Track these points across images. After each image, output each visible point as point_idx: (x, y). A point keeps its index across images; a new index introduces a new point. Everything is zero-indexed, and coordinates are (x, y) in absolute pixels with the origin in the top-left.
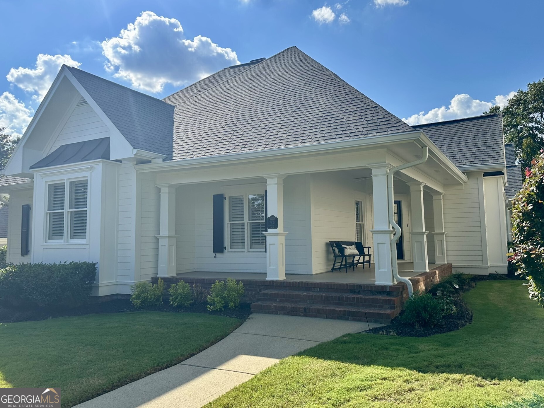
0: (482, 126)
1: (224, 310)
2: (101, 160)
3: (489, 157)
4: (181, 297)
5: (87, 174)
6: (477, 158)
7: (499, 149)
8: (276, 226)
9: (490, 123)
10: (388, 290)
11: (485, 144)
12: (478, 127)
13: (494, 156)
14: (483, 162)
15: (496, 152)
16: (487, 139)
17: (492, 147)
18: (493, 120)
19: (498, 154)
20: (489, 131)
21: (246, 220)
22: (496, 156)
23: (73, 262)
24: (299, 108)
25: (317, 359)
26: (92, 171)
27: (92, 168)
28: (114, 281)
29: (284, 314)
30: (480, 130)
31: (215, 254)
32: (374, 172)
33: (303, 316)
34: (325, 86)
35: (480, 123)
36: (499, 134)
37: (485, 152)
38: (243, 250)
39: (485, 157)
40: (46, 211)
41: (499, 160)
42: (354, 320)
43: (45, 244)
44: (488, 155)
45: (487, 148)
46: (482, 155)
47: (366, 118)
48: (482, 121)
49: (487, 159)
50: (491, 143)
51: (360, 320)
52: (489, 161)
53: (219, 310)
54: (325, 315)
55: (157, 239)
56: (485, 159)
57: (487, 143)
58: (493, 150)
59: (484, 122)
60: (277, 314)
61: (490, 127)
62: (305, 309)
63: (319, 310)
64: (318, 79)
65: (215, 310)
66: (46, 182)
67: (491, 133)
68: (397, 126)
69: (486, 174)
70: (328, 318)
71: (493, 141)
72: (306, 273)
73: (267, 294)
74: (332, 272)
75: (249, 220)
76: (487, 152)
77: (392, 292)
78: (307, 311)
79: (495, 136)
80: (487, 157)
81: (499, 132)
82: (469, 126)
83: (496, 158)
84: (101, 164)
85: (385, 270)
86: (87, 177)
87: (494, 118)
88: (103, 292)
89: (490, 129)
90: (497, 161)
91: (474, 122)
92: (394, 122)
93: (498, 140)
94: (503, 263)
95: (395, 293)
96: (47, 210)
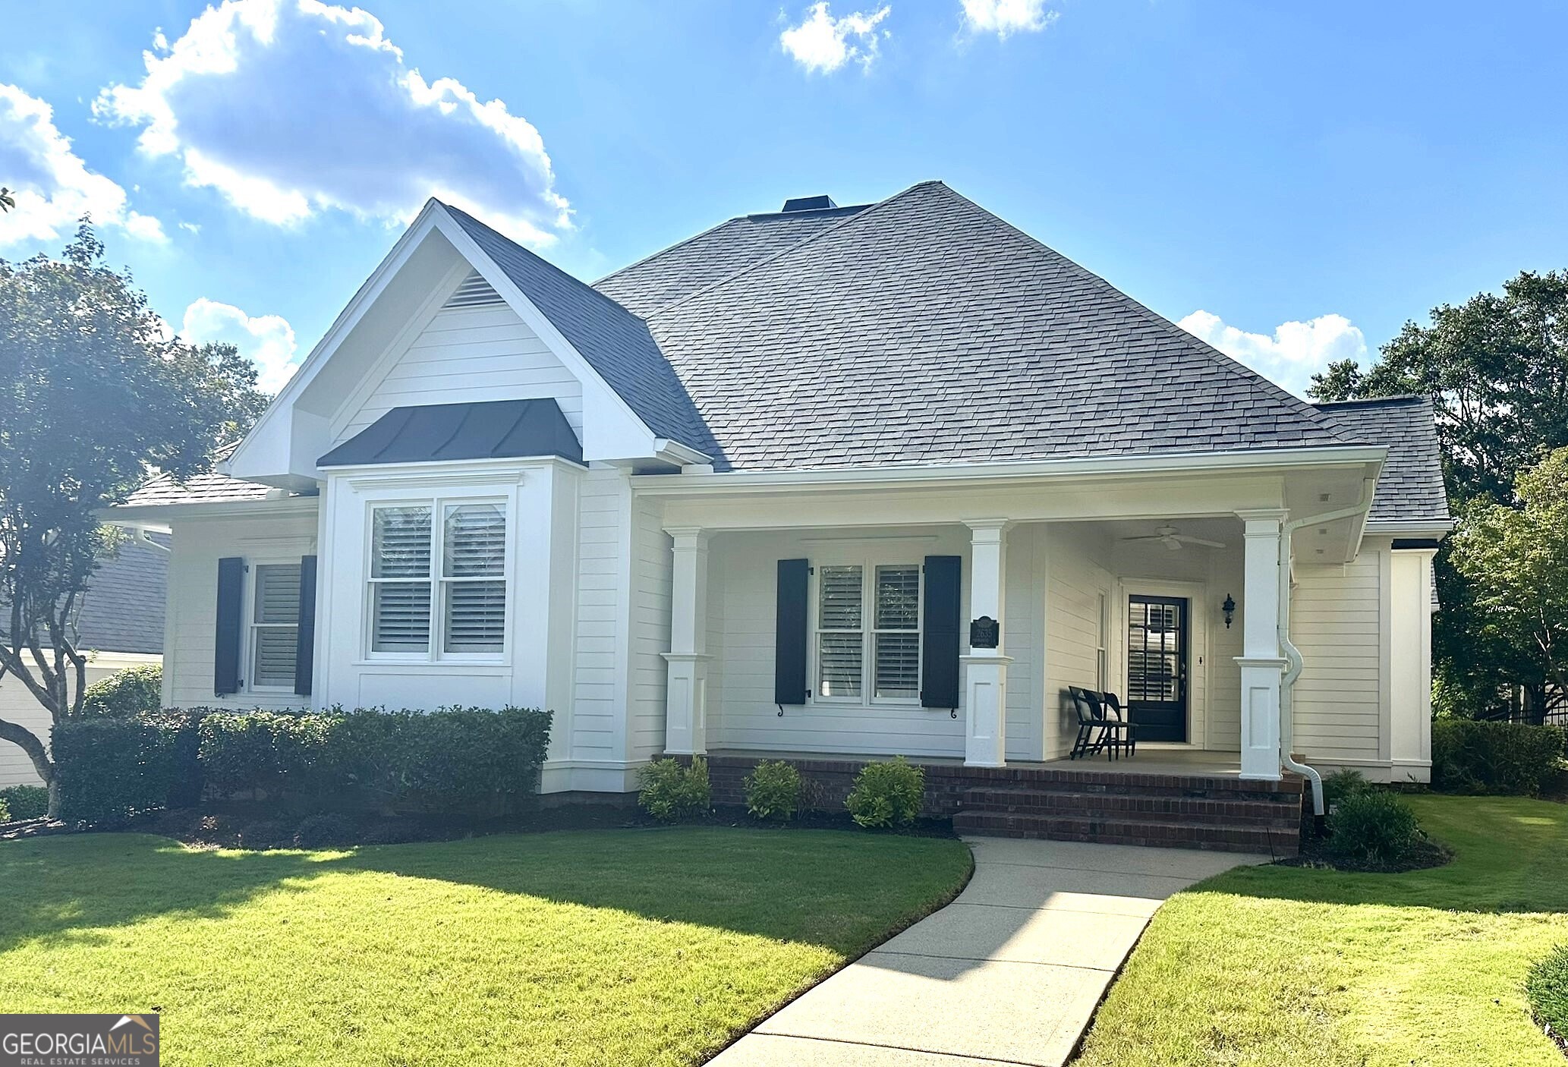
0: (1385, 426)
1: (891, 826)
2: (553, 457)
3: (1412, 502)
4: (782, 796)
5: (510, 489)
6: (1382, 503)
7: (1434, 485)
8: (993, 643)
9: (1404, 420)
10: (1275, 789)
11: (1400, 470)
12: (1377, 426)
13: (1423, 502)
14: (1399, 514)
15: (1427, 491)
16: (1401, 459)
17: (1417, 480)
18: (1410, 410)
19: (1431, 496)
20: (1405, 439)
21: (868, 628)
22: (1428, 502)
23: (476, 708)
24: (1038, 362)
25: (1241, 896)
26: (521, 484)
27: (521, 475)
28: (568, 760)
29: (1041, 837)
30: (1383, 435)
31: (781, 708)
32: (1250, 528)
33: (1089, 841)
34: (1088, 308)
35: (1380, 416)
36: (1429, 448)
37: (1400, 491)
38: (856, 700)
39: (1403, 502)
40: (367, 578)
41: (1437, 512)
42: (1215, 849)
43: (363, 662)
44: (1409, 497)
45: (1405, 480)
46: (1394, 497)
47: (1237, 402)
48: (1386, 412)
49: (1407, 508)
50: (1413, 469)
51: (1227, 850)
52: (1414, 513)
53: (882, 825)
54: (1143, 840)
55: (665, 663)
56: (1402, 508)
57: (1404, 469)
58: (1420, 486)
59: (1389, 416)
60: (1021, 836)
61: (1405, 429)
62: (1093, 826)
63: (1127, 828)
64: (1057, 286)
65: (873, 825)
66: (369, 502)
67: (1411, 444)
68: (1322, 429)
69: (1400, 544)
70: (1150, 844)
71: (1417, 464)
72: (1027, 759)
73: (983, 794)
74: (1072, 759)
75: (875, 628)
76: (1407, 491)
77: (1283, 793)
78: (1098, 830)
79: (1420, 454)
80: (1407, 502)
81: (1428, 443)
82: (1353, 423)
83: (1429, 508)
84: (549, 470)
85: (1265, 748)
86: (507, 497)
87: (1414, 408)
88: (550, 782)
89: (1407, 434)
90: (1431, 513)
91: (1365, 413)
92: (1311, 419)
93: (1428, 463)
94: (1421, 758)
95: (1290, 796)
96: (370, 575)
